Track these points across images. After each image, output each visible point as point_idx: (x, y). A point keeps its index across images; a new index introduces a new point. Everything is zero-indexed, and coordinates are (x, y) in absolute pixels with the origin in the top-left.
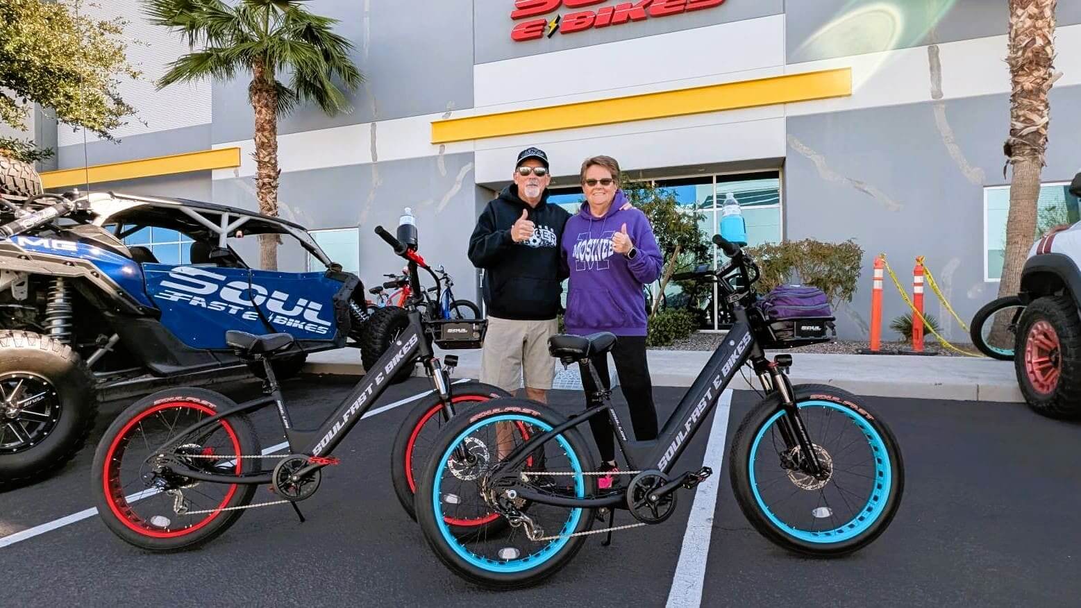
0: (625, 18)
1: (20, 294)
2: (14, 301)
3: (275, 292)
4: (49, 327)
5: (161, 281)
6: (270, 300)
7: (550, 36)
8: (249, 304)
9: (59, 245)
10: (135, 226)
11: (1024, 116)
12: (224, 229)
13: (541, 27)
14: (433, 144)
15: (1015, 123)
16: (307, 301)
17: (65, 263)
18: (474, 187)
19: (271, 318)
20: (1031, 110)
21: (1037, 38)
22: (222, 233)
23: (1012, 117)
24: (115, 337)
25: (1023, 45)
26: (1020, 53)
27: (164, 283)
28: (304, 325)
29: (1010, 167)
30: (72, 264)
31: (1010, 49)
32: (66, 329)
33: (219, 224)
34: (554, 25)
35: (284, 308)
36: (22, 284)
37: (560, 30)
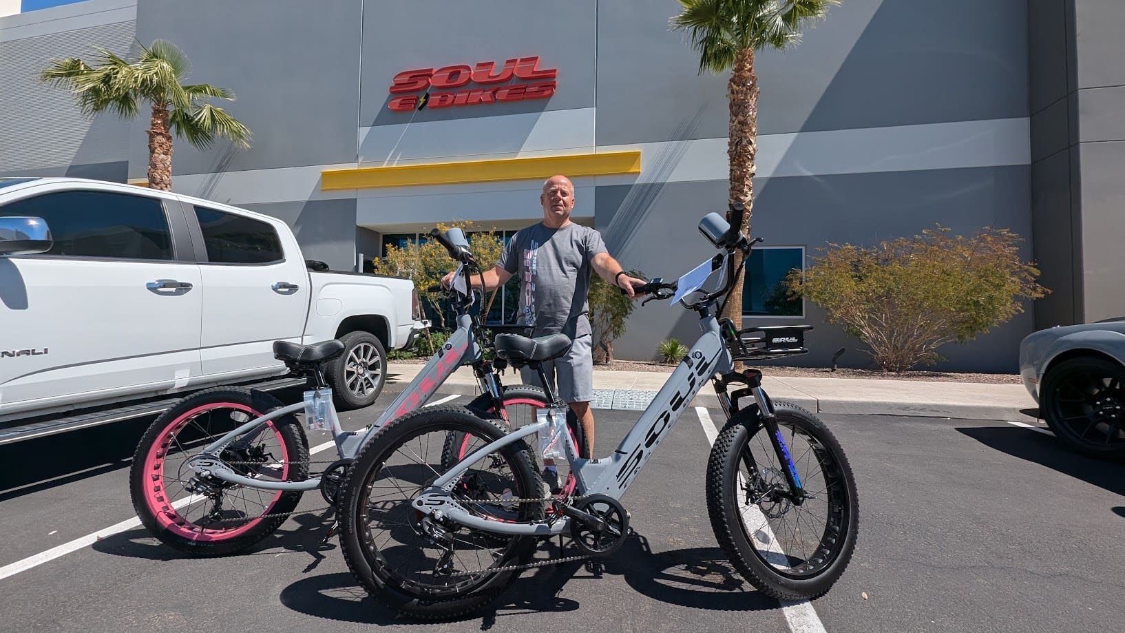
0: (477, 100)
7: (420, 109)
11: (736, 194)
13: (414, 102)
14: (323, 190)
15: (732, 200)
18: (355, 229)
20: (740, 191)
21: (743, 138)
23: (731, 195)
25: (737, 142)
26: (734, 148)
31: (729, 145)
34: (422, 100)
37: (428, 105)
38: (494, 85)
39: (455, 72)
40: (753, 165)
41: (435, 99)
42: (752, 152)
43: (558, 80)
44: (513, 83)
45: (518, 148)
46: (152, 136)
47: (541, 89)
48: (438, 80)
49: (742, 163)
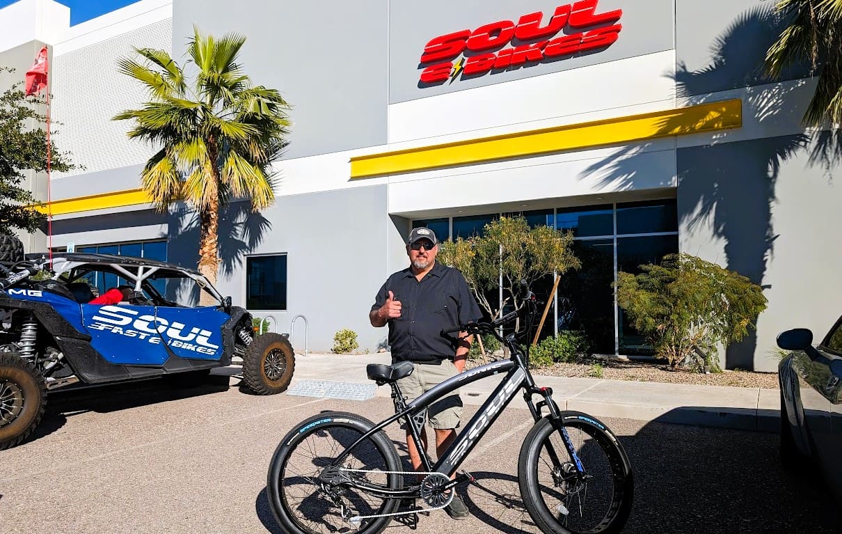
0: (523, 60)
1: (7, 324)
3: (174, 322)
5: (93, 316)
6: (170, 329)
8: (154, 331)
12: (140, 277)
13: (446, 70)
14: (352, 178)
16: (199, 330)
18: (389, 216)
19: (170, 342)
22: (138, 280)
27: (95, 318)
28: (196, 348)
34: (458, 67)
36: (8, 318)
37: (464, 72)
39: (495, 29)
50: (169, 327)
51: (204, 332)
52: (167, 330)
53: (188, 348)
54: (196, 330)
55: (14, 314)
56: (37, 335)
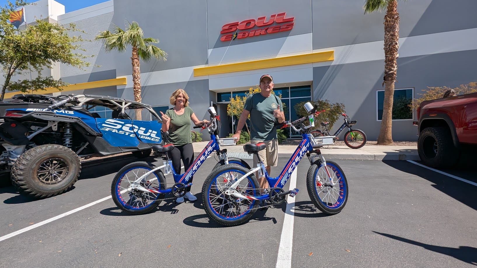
0: (259, 34)
1: (55, 128)
2: (53, 131)
3: (141, 128)
4: (65, 141)
5: (102, 124)
8: (132, 131)
9: (68, 112)
10: (93, 106)
11: (389, 67)
12: (124, 106)
13: (231, 37)
14: (195, 76)
15: (386, 70)
16: (152, 131)
17: (70, 118)
18: (209, 92)
19: (140, 136)
20: (391, 66)
21: (393, 42)
22: (122, 108)
23: (385, 68)
24: (87, 144)
25: (389, 44)
26: (388, 47)
27: (103, 125)
28: (151, 139)
29: (385, 84)
30: (72, 118)
31: (384, 45)
32: (71, 142)
33: (121, 105)
34: (235, 36)
35: (144, 133)
36: (55, 125)
37: (237, 38)
38: (266, 26)
39: (248, 22)
40: (397, 54)
41: (240, 35)
42: (397, 48)
43: (294, 22)
44: (274, 25)
45: (277, 53)
46: (133, 59)
47: (288, 27)
48: (242, 27)
49: (392, 53)
50: (139, 129)
51: (154, 132)
52: (138, 131)
53: (148, 139)
54: (150, 131)
55: (58, 123)
56: (73, 135)
